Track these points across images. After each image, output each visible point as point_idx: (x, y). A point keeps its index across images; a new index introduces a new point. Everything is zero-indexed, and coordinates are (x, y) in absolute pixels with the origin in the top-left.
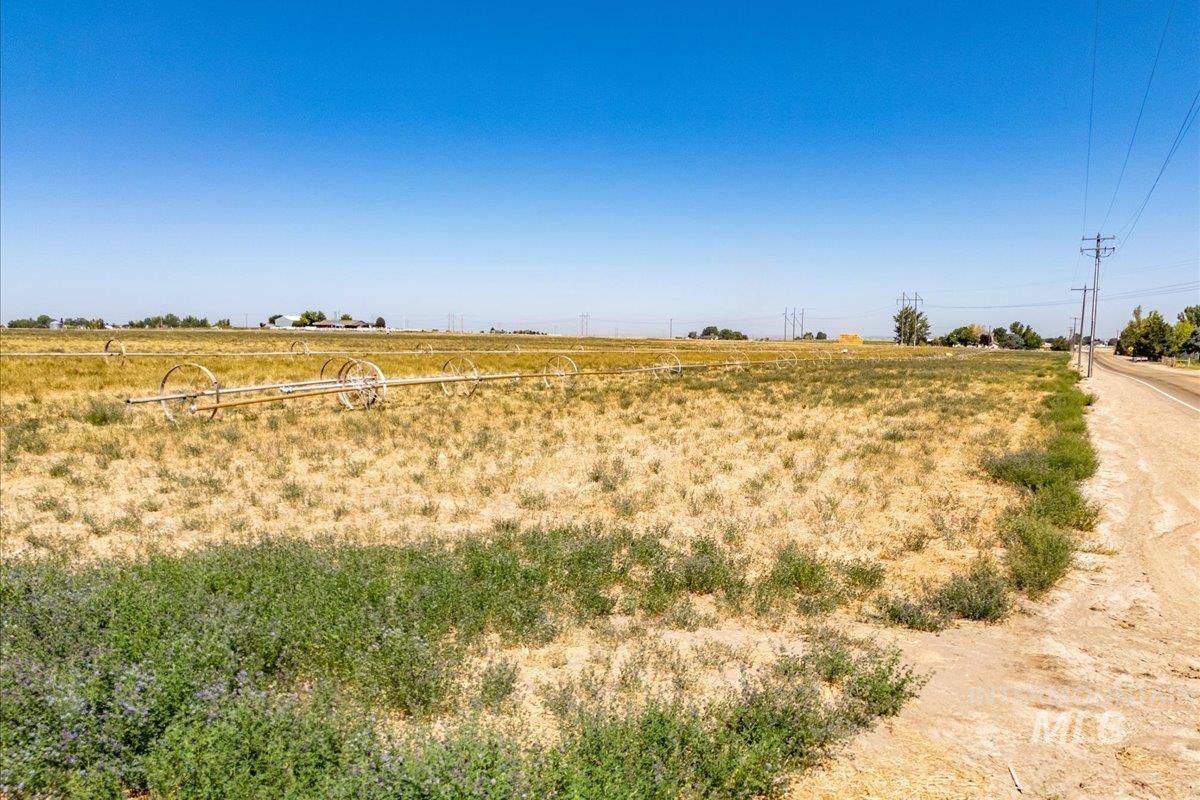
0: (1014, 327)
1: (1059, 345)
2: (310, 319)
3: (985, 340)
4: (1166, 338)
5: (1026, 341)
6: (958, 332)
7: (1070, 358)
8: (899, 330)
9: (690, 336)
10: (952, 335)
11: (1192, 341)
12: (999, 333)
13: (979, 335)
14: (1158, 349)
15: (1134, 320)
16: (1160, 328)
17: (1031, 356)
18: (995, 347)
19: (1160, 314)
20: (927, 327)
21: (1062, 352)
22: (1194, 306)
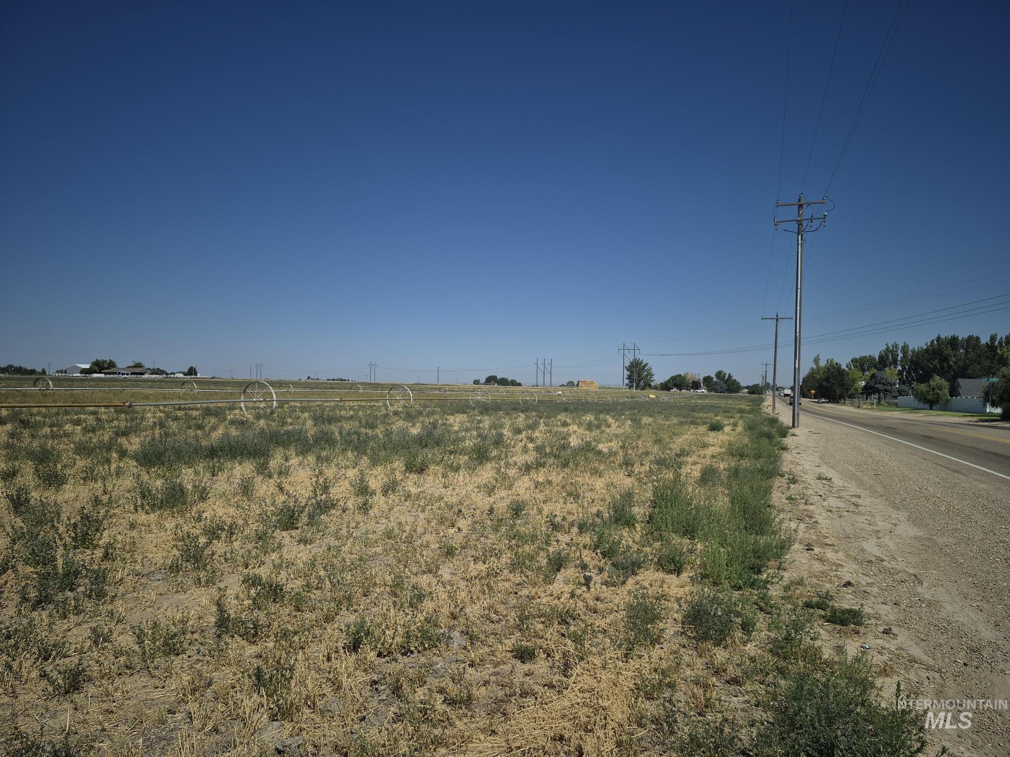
0: (719, 374)
1: (755, 390)
2: (99, 366)
3: (696, 385)
4: (844, 381)
5: (728, 387)
6: (673, 378)
7: (763, 400)
8: (629, 378)
9: (474, 383)
10: (669, 381)
11: (872, 384)
12: (707, 380)
13: (691, 382)
14: (838, 392)
15: (815, 367)
16: (839, 373)
17: (730, 398)
18: (703, 391)
19: (835, 361)
20: (652, 375)
21: (757, 395)
22: (858, 357)
